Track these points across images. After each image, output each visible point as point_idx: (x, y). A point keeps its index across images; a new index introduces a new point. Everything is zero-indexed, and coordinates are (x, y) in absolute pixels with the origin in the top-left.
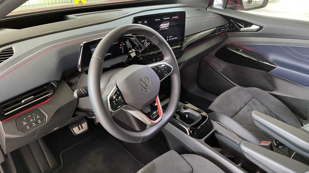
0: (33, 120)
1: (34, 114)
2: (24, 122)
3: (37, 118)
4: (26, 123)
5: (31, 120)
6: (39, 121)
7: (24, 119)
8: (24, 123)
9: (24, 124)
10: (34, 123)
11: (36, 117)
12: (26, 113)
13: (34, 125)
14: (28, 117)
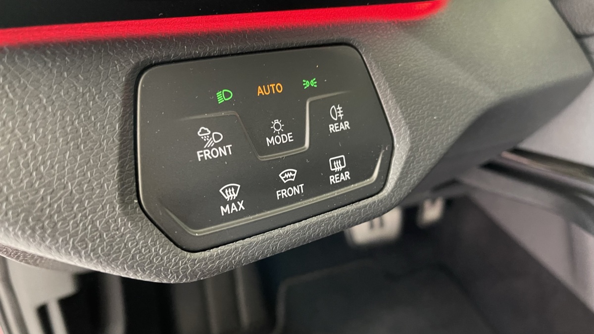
0: (289, 137)
1: (313, 83)
2: (204, 133)
3: (333, 128)
4: (222, 151)
5: (271, 134)
6: (338, 167)
7: (221, 97)
8: (201, 144)
9: (207, 154)
10: (288, 175)
11: (321, 119)
12: (249, 45)
13: (284, 193)
14: (260, 91)
